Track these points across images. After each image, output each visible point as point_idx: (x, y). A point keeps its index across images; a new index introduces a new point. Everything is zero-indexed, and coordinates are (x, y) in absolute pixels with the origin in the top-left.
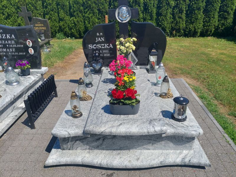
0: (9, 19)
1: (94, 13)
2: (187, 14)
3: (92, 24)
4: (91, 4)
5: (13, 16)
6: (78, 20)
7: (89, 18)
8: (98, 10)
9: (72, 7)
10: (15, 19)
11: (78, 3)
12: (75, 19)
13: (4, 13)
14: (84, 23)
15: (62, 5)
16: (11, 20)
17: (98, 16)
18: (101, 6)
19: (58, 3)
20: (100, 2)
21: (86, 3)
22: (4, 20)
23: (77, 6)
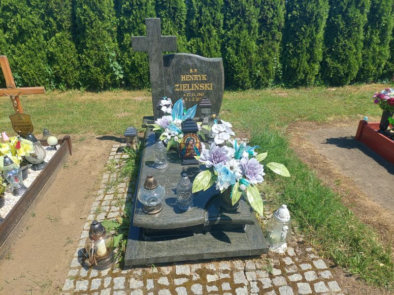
3: (245, 54)
4: (247, 6)
5: (34, 35)
6: (208, 45)
7: (239, 41)
8: (259, 20)
9: (194, 13)
10: (38, 41)
11: (214, 4)
12: (201, 43)
13: (9, 27)
14: (220, 53)
15: (173, 8)
16: (27, 44)
17: (258, 35)
18: (270, 11)
19: (160, 4)
20: (267, 2)
21: (233, 3)
22: (8, 46)
23: (210, 11)
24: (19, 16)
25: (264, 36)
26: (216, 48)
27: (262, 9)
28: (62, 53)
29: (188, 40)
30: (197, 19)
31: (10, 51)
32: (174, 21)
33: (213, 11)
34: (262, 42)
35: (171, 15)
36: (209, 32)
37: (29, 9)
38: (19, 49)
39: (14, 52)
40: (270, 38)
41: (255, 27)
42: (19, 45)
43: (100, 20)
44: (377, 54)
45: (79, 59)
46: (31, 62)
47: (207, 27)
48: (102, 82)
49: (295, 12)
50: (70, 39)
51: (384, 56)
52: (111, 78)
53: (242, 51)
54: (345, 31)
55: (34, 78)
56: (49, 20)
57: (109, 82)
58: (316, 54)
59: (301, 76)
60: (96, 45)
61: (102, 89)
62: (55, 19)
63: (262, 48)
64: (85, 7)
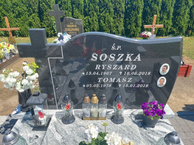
0: (20, 17)
3: (108, 23)
4: (108, 3)
5: (24, 15)
6: (93, 19)
7: (105, 17)
8: (114, 9)
9: (87, 6)
10: (25, 17)
11: (95, 2)
12: (90, 18)
13: (15, 11)
14: (98, 23)
15: (78, 4)
16: (21, 18)
17: (114, 15)
18: (118, 5)
19: (73, 2)
20: (117, 1)
21: (102, 2)
22: (14, 19)
23: (93, 5)
24: (18, 7)
25: (116, 16)
26: (96, 20)
27: (115, 4)
28: (34, 22)
29: (85, 17)
30: (88, 8)
31: (15, 21)
32: (79, 9)
33: (94, 5)
34: (115, 18)
35: (77, 7)
36: (93, 13)
37: (23, 4)
38: (18, 20)
39: (16, 21)
40: (119, 16)
41: (112, 12)
42: (18, 18)
43: (49, 9)
44: (166, 23)
45: (41, 24)
46: (23, 25)
47: (92, 12)
48: (50, 34)
49: (129, 6)
50: (38, 16)
51: (169, 24)
52: (53, 33)
53: (106, 22)
54: (151, 13)
55: (23, 32)
56: (30, 9)
57: (53, 34)
58: (138, 23)
59: (132, 33)
60: (48, 19)
61: (50, 37)
62: (32, 8)
63: (115, 21)
64: (43, 3)
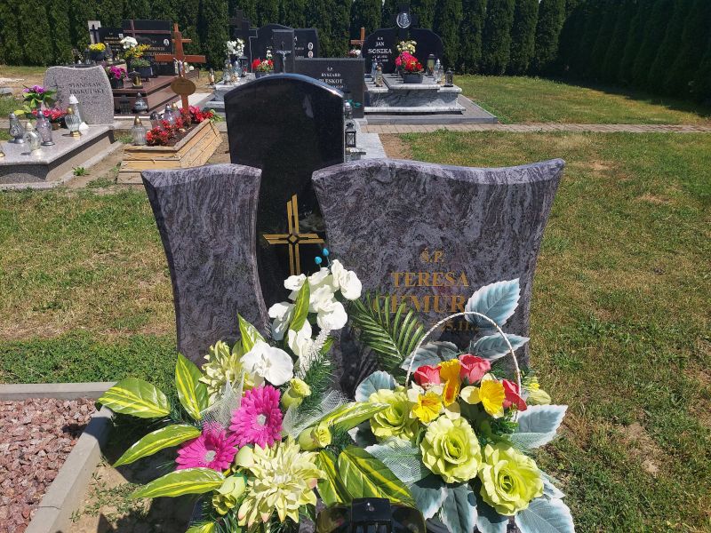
1: (324, 27)
2: (483, 35)
